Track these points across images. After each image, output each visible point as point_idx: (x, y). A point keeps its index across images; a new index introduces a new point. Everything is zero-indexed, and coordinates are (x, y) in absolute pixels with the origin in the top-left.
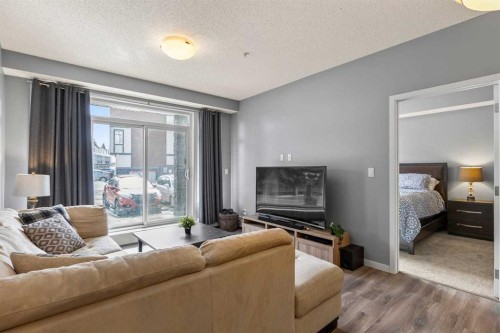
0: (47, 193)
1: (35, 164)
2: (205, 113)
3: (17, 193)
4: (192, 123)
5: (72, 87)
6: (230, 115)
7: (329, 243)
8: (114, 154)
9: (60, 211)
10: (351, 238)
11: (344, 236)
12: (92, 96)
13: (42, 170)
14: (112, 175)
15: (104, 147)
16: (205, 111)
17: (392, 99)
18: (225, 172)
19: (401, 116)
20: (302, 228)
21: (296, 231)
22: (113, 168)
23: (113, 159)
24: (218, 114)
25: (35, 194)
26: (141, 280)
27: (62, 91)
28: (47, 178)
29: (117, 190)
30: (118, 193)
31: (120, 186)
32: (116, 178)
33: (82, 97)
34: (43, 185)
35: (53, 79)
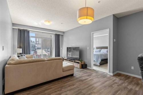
0: (21, 52)
1: (19, 46)
3: (15, 52)
4: (53, 38)
5: (26, 30)
6: (62, 35)
7: (79, 63)
8: (36, 44)
9: (24, 55)
10: (85, 62)
11: (83, 62)
12: (30, 32)
13: (20, 47)
14: (36, 49)
15: (34, 42)
16: (56, 34)
17: (92, 33)
18: (61, 48)
19: (94, 36)
20: (75, 60)
21: (73, 61)
22: (36, 48)
23: (36, 45)
24: (59, 35)
25: (19, 52)
26: (36, 61)
27: (24, 31)
28: (21, 49)
29: (37, 53)
30: (37, 54)
31: (38, 52)
32: (36, 50)
33: (28, 32)
34: (20, 50)
35: (22, 29)
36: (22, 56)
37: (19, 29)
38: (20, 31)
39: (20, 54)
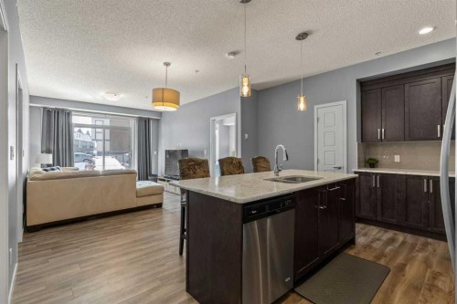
0: (51, 162)
1: (44, 149)
2: (140, 119)
4: (133, 125)
5: (63, 110)
6: (158, 120)
8: (96, 140)
9: (58, 168)
12: (73, 113)
13: (48, 151)
14: (93, 157)
22: (95, 152)
23: (96, 145)
24: (149, 119)
25: (45, 163)
27: (58, 112)
28: (51, 155)
33: (68, 114)
34: (49, 159)
35: (54, 107)
36: (53, 169)
37: (44, 108)
38: (48, 112)
39: (49, 166)
